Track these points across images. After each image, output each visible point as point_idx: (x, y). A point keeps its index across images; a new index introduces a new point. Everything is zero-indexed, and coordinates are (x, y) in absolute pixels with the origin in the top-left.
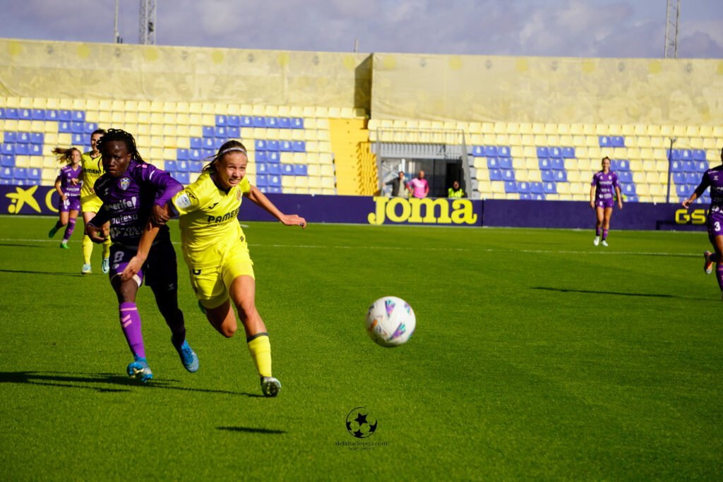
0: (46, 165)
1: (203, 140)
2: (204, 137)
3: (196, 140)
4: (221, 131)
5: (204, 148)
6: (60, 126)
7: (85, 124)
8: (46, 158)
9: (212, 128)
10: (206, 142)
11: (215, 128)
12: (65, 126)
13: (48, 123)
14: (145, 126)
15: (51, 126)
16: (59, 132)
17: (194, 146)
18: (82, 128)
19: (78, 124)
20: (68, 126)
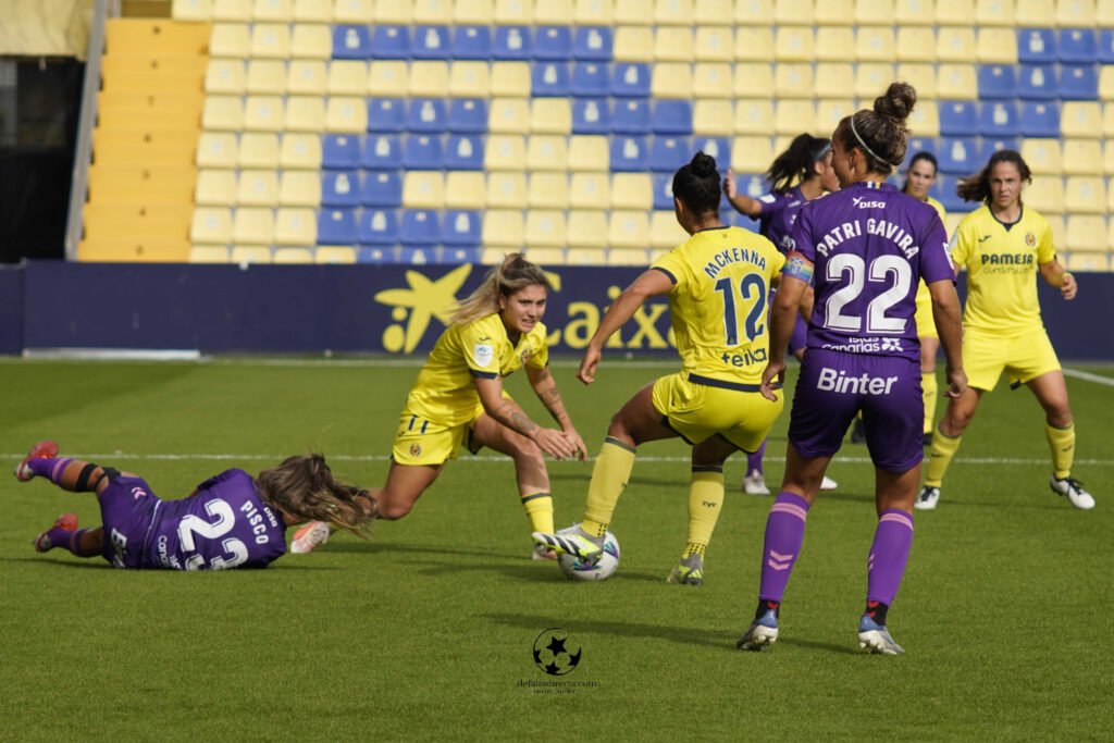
0: (494, 199)
1: (979, 106)
2: (982, 98)
3: (958, 109)
4: (1038, 78)
5: (984, 135)
6: (537, 78)
7: (611, 67)
8: (494, 177)
9: (1007, 68)
10: (989, 114)
11: (1018, 70)
12: (551, 75)
13: (499, 67)
14: (798, 68)
15: (512, 78)
16: (534, 95)
17: (952, 129)
18: (602, 79)
19: (592, 69)
20: (562, 76)
